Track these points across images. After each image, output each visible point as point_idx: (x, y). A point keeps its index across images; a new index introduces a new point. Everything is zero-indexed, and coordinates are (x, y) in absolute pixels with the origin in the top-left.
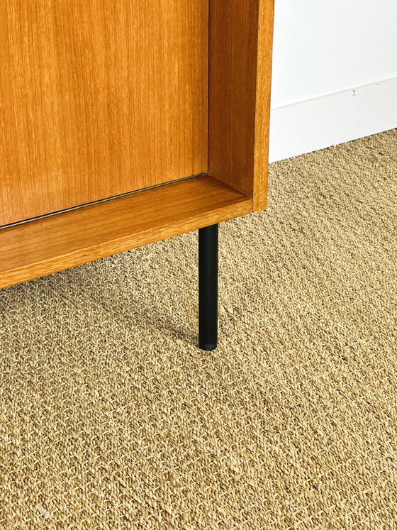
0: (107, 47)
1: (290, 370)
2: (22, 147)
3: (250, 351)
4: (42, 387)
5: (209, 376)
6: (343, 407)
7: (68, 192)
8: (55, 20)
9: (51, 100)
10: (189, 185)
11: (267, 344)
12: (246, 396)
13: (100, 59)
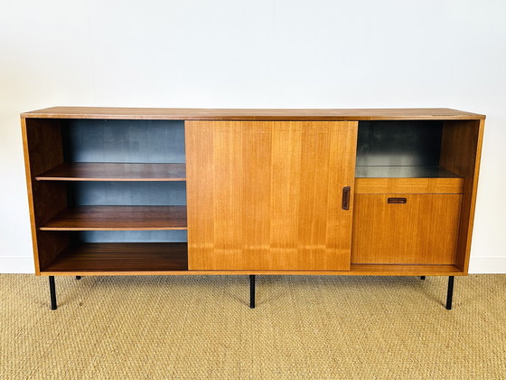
0: (430, 229)
8: (418, 222)
9: (415, 238)
13: (428, 232)
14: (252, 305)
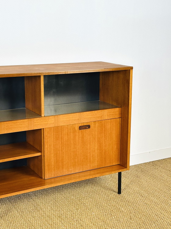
0: (105, 143)
1: (133, 198)
2: (92, 158)
3: (126, 195)
4: (92, 198)
5: (119, 198)
6: (141, 203)
7: (98, 166)
8: (98, 140)
9: (96, 151)
10: (117, 166)
11: (130, 194)
12: (125, 201)
13: (104, 145)
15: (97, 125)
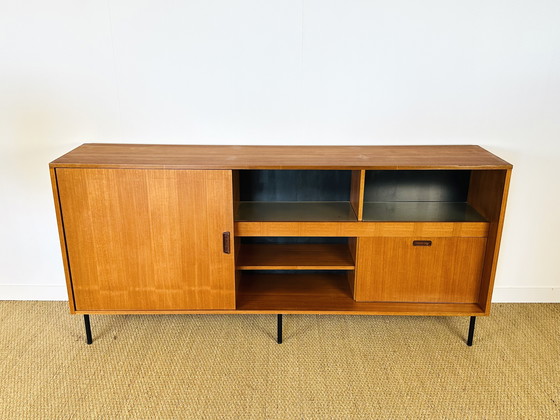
0: (455, 270)
7: (439, 299)
8: (442, 263)
9: (439, 279)
10: (472, 305)
13: (452, 273)
14: (280, 340)
15: (443, 243)
